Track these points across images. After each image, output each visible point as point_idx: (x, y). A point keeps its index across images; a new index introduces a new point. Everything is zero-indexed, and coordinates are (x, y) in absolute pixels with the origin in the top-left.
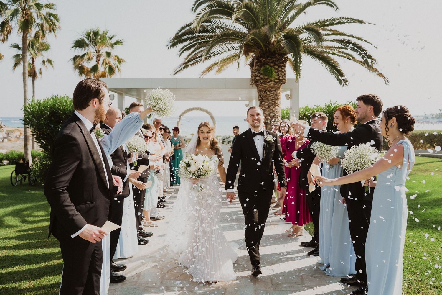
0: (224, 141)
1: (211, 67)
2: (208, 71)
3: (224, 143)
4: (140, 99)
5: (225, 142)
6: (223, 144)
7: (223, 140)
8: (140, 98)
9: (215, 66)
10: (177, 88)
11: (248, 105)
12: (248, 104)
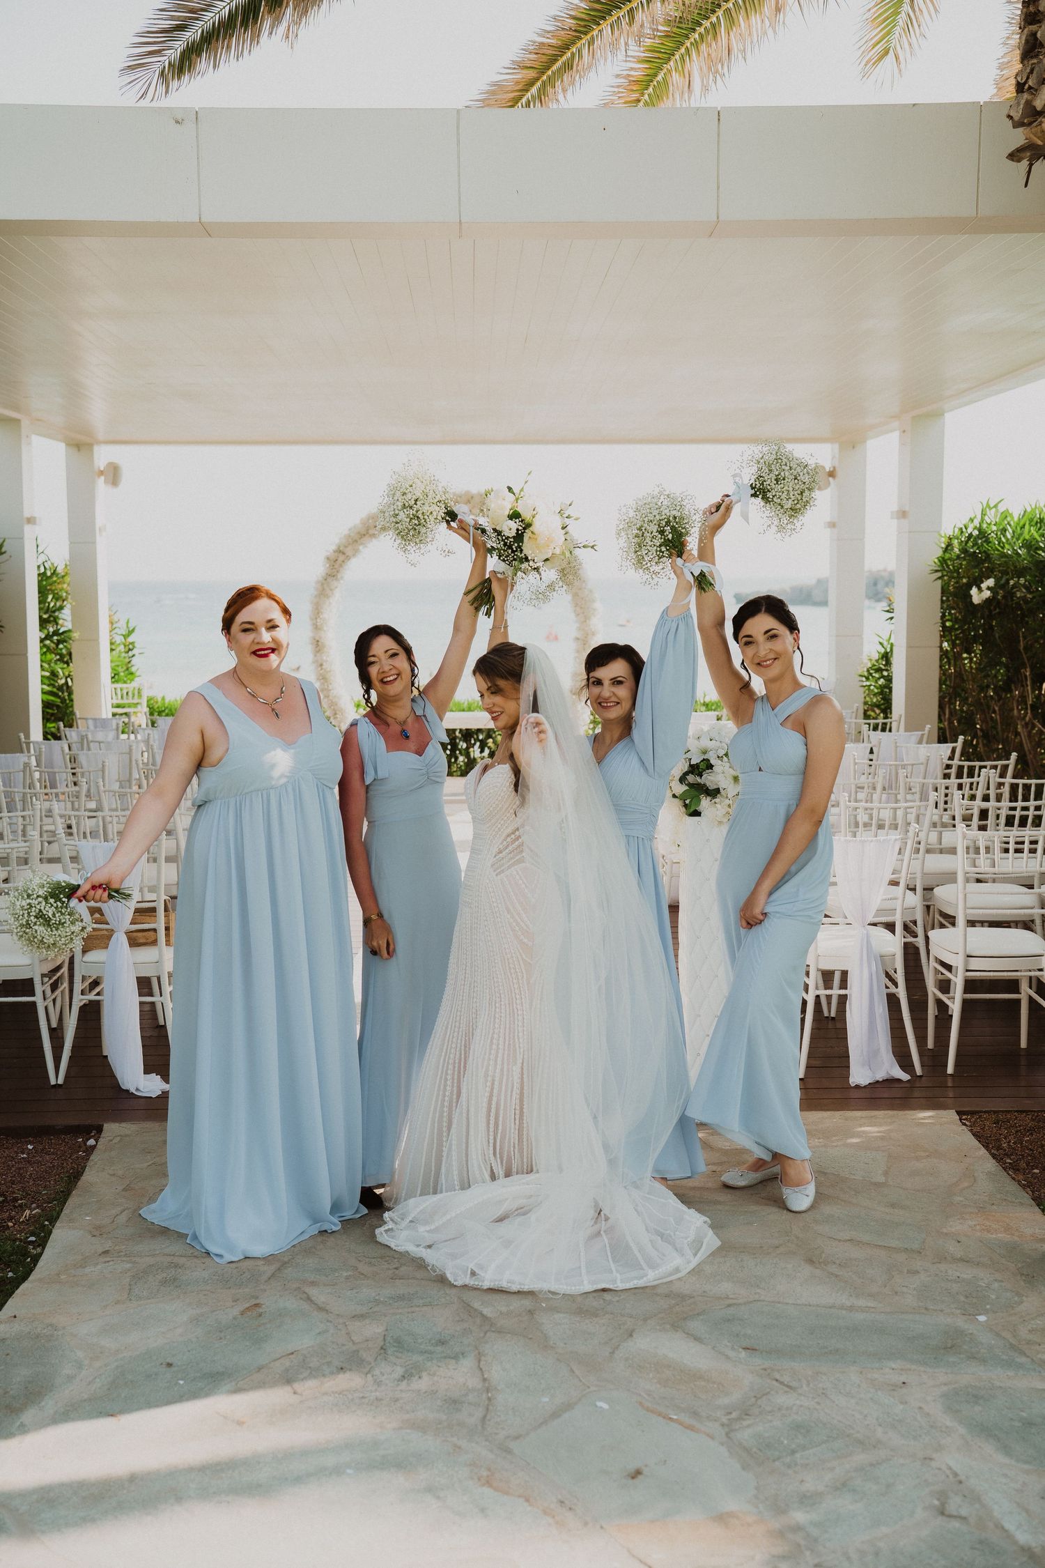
0: (709, 779)
1: (565, 47)
2: (542, 93)
3: (705, 803)
4: (19, 421)
5: (714, 793)
6: (696, 813)
7: (695, 769)
8: (16, 408)
9: (605, 26)
10: (205, 230)
11: (832, 474)
12: (828, 468)
